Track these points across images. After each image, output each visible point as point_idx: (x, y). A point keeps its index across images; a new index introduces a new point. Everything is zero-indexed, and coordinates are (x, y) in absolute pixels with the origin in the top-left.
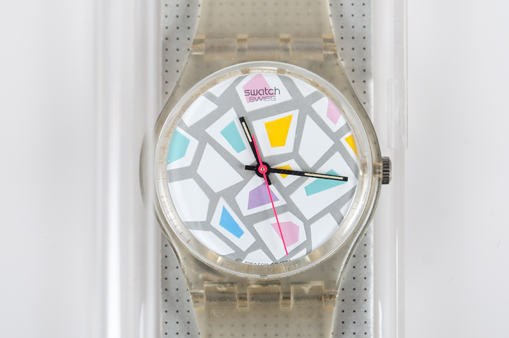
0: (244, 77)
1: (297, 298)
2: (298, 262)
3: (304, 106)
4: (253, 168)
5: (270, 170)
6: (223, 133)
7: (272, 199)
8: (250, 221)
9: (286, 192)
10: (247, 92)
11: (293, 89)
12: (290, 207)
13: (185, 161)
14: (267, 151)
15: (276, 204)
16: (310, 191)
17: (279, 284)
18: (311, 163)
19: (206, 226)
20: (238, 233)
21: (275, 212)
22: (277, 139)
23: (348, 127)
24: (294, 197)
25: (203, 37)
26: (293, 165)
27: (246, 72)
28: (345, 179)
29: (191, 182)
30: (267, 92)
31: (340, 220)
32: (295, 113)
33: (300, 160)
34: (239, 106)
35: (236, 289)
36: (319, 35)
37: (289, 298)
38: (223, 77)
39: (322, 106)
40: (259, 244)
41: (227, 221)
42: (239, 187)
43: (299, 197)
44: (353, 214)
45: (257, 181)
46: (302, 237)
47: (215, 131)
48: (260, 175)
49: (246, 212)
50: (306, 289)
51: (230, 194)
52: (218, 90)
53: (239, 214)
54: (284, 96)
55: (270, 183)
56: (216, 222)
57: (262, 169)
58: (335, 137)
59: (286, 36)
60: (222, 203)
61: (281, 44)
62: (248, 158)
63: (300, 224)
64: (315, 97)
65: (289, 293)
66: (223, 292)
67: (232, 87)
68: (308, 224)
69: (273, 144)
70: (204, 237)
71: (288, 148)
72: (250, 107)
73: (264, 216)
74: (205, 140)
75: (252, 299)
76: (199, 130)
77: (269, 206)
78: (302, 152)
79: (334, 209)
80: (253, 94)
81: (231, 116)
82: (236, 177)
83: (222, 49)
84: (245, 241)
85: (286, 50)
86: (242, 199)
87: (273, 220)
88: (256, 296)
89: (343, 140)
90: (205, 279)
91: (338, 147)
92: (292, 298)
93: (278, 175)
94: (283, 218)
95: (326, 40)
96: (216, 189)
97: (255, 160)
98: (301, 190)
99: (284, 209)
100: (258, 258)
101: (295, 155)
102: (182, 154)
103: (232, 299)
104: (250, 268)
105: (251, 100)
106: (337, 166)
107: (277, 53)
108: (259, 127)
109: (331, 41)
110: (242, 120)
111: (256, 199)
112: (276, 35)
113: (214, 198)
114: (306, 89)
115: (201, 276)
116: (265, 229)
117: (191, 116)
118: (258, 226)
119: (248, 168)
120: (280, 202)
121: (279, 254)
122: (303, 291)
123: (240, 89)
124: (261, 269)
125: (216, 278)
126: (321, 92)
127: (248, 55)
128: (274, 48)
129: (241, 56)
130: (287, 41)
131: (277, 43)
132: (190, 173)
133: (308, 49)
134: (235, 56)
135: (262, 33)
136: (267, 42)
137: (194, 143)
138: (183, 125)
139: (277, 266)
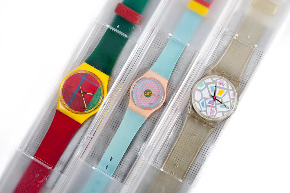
1: (207, 125)
2: (211, 118)
3: (228, 91)
4: (213, 97)
5: (216, 99)
6: (211, 87)
7: (213, 104)
8: (207, 106)
9: (216, 104)
10: (219, 82)
11: (228, 86)
12: (215, 107)
13: (201, 89)
14: (217, 95)
15: (213, 105)
16: (220, 106)
17: (205, 120)
18: (224, 102)
19: (198, 102)
20: (203, 107)
21: (212, 107)
22: (220, 94)
23: (234, 99)
24: (217, 106)
25: (216, 68)
26: (220, 100)
27: (221, 78)
28: (228, 108)
29: (200, 93)
30: (223, 84)
31: (223, 115)
32: (226, 91)
33: (222, 100)
34: (216, 84)
35: (197, 117)
36: (238, 79)
38: (216, 77)
39: (231, 92)
40: (206, 111)
41: (202, 103)
42: (208, 99)
43: (218, 107)
44: (226, 115)
45: (212, 99)
46: (214, 114)
47: (209, 86)
48: (213, 99)
49: (207, 104)
50: (210, 124)
51: (206, 99)
52: (214, 79)
53: (206, 103)
54: (225, 87)
55: (214, 101)
56: (200, 102)
57: (214, 98)
58: (231, 99)
59: (231, 76)
60: (203, 100)
62: (213, 95)
63: (216, 111)
64: (230, 90)
65: (206, 123)
66: (194, 116)
67: (217, 80)
70: (197, 104)
71: (221, 97)
72: (218, 85)
73: (209, 106)
74: (207, 86)
75: (199, 120)
76: (207, 84)
77: (212, 105)
79: (223, 112)
80: (220, 83)
81: (214, 85)
82: (209, 97)
83: (219, 72)
84: (204, 109)
85: (230, 79)
86: (208, 101)
87: (211, 108)
88: (200, 120)
89: (232, 101)
90: (192, 112)
91: (230, 101)
94: (213, 108)
95: (238, 81)
96: (204, 97)
98: (219, 105)
99: (214, 107)
100: (204, 113)
101: (221, 98)
102: (201, 87)
103: (195, 118)
104: (202, 114)
105: (219, 84)
106: (228, 104)
107: (228, 78)
108: (218, 90)
109: (239, 82)
110: (216, 87)
111: (210, 102)
112: (230, 75)
113: (202, 98)
114: (230, 88)
115: (192, 111)
116: (209, 109)
117: (207, 81)
119: (212, 96)
120: (214, 105)
121: (209, 115)
123: (218, 81)
124: (204, 115)
125: (194, 113)
126: (233, 90)
127: (223, 76)
128: (228, 77)
129: (222, 75)
130: (231, 77)
131: (229, 76)
132: (201, 91)
133: (235, 81)
134: (220, 74)
135: (227, 73)
136: (228, 75)
137: (204, 86)
138: (204, 82)
139: (207, 117)
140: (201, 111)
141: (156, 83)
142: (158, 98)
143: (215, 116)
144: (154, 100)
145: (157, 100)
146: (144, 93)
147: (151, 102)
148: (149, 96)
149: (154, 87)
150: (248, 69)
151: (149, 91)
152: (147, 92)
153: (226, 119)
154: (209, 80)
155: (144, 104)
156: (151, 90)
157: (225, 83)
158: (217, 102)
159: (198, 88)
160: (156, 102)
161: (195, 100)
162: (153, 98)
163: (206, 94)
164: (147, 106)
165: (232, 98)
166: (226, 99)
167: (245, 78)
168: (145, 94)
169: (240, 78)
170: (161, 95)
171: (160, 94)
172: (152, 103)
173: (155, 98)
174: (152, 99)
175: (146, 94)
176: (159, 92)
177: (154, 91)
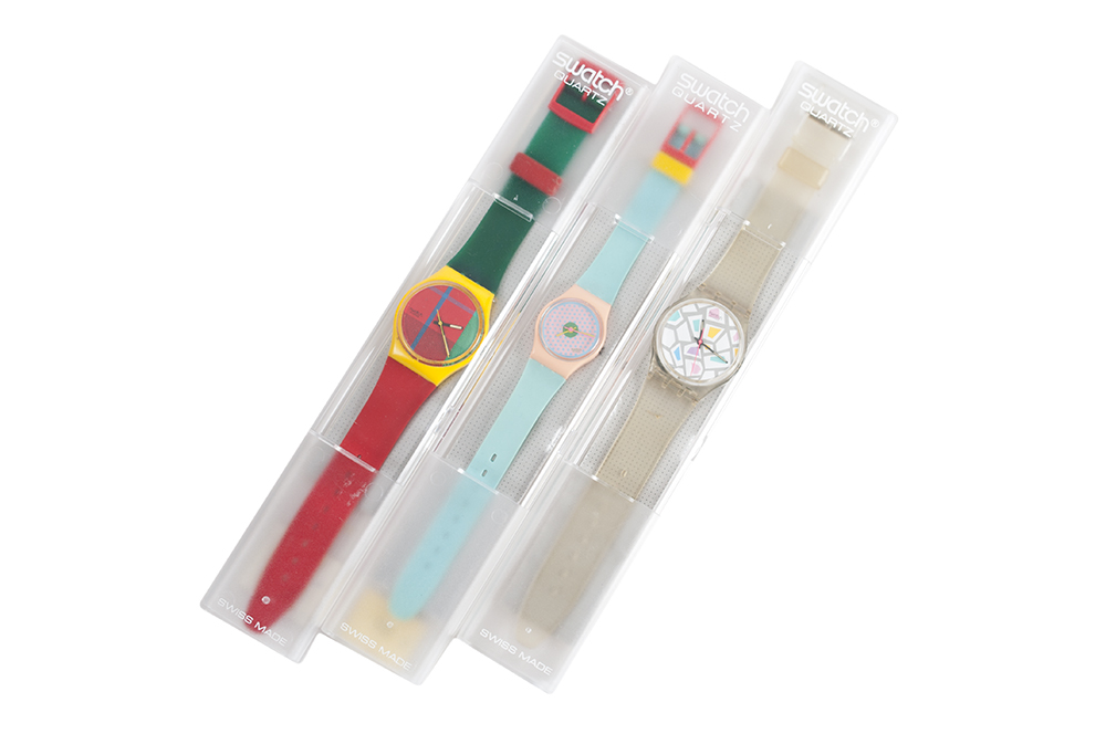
0: (712, 306)
1: (685, 394)
2: (692, 381)
3: (727, 329)
4: (697, 340)
5: (703, 344)
6: (694, 322)
7: (697, 354)
8: (685, 357)
9: (704, 355)
10: (710, 312)
11: (727, 321)
12: (702, 361)
13: (675, 323)
14: (704, 337)
15: (697, 357)
16: (712, 359)
17: (682, 385)
18: (718, 350)
19: (669, 350)
20: (678, 359)
21: (695, 359)
22: (711, 335)
23: (738, 345)
24: (705, 358)
25: (705, 284)
26: (712, 347)
27: (714, 305)
28: (727, 363)
29: (672, 332)
30: (717, 316)
31: (716, 376)
32: (723, 330)
33: (715, 347)
34: (705, 316)
35: (665, 378)
36: (747, 309)
37: (682, 392)
38: (704, 302)
39: (733, 333)
40: (683, 367)
41: (677, 352)
42: (688, 343)
43: (707, 359)
44: (722, 376)
45: (695, 345)
46: (700, 374)
47: (691, 319)
48: (698, 343)
49: (685, 353)
50: (690, 393)
51: (684, 344)
52: (700, 306)
53: (683, 352)
54: (722, 321)
55: (700, 348)
56: (673, 350)
57: (700, 342)
58: (732, 346)
59: (735, 301)
60: (679, 345)
61: (732, 303)
62: (698, 337)
63: (702, 368)
64: (732, 328)
65: (683, 390)
66: (661, 376)
67: (706, 308)
68: (704, 370)
69: (709, 336)
70: (666, 353)
71: (713, 340)
72: (708, 318)
73: (690, 358)
74: (686, 319)
75: (669, 385)
76: (686, 316)
77: (695, 356)
79: (716, 370)
80: (712, 314)
81: (700, 317)
82: (690, 340)
83: (710, 293)
84: (679, 363)
85: (732, 306)
86: (687, 348)
87: (693, 361)
88: (671, 384)
89: (734, 349)
90: (656, 367)
91: (730, 350)
93: (704, 347)
94: (697, 363)
95: (748, 312)
96: (680, 339)
98: (709, 357)
99: (699, 360)
100: (681, 371)
101: (714, 344)
102: (674, 320)
103: (663, 380)
104: (676, 372)
105: (710, 316)
106: (727, 356)
107: (728, 305)
108: (707, 326)
109: (750, 313)
110: (703, 321)
111: (691, 351)
112: (732, 299)
113: (677, 342)
114: (731, 324)
116: (689, 363)
117: (686, 309)
118: (686, 361)
119: (695, 338)
120: (699, 357)
121: (688, 375)
122: (688, 392)
123: (708, 310)
124: (679, 375)
125: (661, 370)
126: (736, 328)
127: (718, 300)
128: (728, 303)
129: (715, 299)
130: (734, 303)
131: (731, 301)
132: (674, 328)
133: (741, 311)
134: (713, 297)
135: (727, 295)
136: (727, 299)
137: (681, 319)
138: (681, 311)
139: (685, 378)
140: (673, 367)
141: (588, 310)
142: (591, 339)
143: (700, 377)
144: (583, 343)
145: (588, 343)
146: (564, 328)
147: (576, 346)
149: (582, 318)
150: (766, 289)
151: (573, 325)
153: (720, 385)
154: (690, 308)
155: (563, 349)
157: (722, 313)
158: (706, 351)
159: (669, 322)
160: (586, 347)
161: (661, 345)
162: (580, 338)
163: (684, 334)
164: (569, 354)
165: (733, 343)
166: (722, 345)
167: (761, 306)
168: (565, 330)
169: (752, 306)
170: (596, 334)
171: (595, 332)
172: (579, 348)
173: (585, 339)
174: (577, 341)
176: (593, 328)
177: (584, 325)
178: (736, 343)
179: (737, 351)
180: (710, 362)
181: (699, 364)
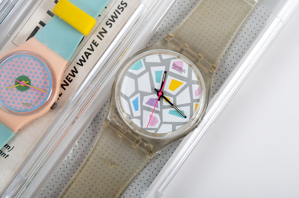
0: (176, 59)
2: (148, 133)
3: (189, 83)
4: (157, 91)
5: (163, 96)
6: (156, 72)
7: (156, 106)
8: (143, 108)
9: (163, 107)
10: (174, 64)
11: (190, 74)
12: (160, 113)
13: (136, 72)
14: (166, 89)
15: (156, 109)
16: (170, 112)
17: (138, 136)
18: (178, 103)
19: (127, 98)
20: (136, 109)
21: (153, 111)
22: (172, 88)
23: (198, 100)
24: (164, 111)
25: (173, 36)
26: (171, 100)
27: (179, 57)
28: (185, 117)
29: (133, 81)
30: (180, 69)
31: (174, 130)
32: (185, 83)
33: (175, 100)
34: (168, 67)
35: (122, 127)
37: (137, 143)
38: (169, 53)
39: (195, 87)
40: (141, 118)
41: (135, 102)
42: (148, 94)
43: (166, 112)
44: (180, 130)
45: (155, 96)
46: (157, 126)
47: (154, 69)
48: (158, 95)
49: (144, 104)
50: (146, 145)
51: (143, 94)
52: (165, 57)
53: (142, 102)
54: (185, 75)
55: (159, 100)
56: (131, 100)
57: (160, 94)
58: (193, 100)
59: (201, 55)
60: (138, 95)
61: (197, 57)
63: (159, 121)
64: (194, 82)
65: (139, 142)
66: (117, 126)
67: (169, 60)
68: (162, 123)
69: (170, 88)
71: (174, 93)
72: (171, 70)
73: (149, 109)
74: (148, 70)
75: (125, 135)
76: (149, 66)
77: (153, 107)
78: (177, 98)
79: (174, 124)
80: (175, 66)
81: (163, 69)
82: (150, 91)
83: (177, 44)
84: (137, 113)
85: (198, 60)
86: (146, 99)
87: (151, 113)
88: (127, 134)
89: (194, 104)
90: (114, 117)
91: (191, 105)
92: (139, 144)
93: (164, 100)
94: (154, 115)
95: (213, 67)
96: (140, 89)
97: (160, 89)
98: (168, 110)
99: (157, 112)
100: (137, 122)
101: (174, 97)
102: (136, 69)
103: (119, 130)
104: (132, 123)
105: (173, 68)
106: (186, 110)
107: (193, 59)
108: (169, 79)
109: (215, 68)
110: (165, 72)
111: (150, 102)
112: (197, 53)
113: (137, 91)
114: (194, 78)
115: (113, 115)
116: (147, 115)
117: (149, 59)
118: (144, 111)
119: (155, 89)
120: (158, 109)
121: (145, 126)
122: (144, 145)
123: (172, 62)
124: (136, 126)
125: (118, 119)
126: (199, 82)
127: (184, 52)
128: (194, 57)
129: (181, 51)
130: (200, 57)
131: (196, 55)
132: (135, 77)
133: (205, 65)
134: (179, 49)
135: (194, 49)
136: (193, 53)
137: (143, 68)
138: (144, 60)
139: (141, 130)
140: (131, 116)
141: (42, 65)
142: (42, 94)
143: (157, 130)
144: (34, 98)
145: (39, 98)
146: (16, 81)
147: (26, 100)
148: (25, 88)
149: (36, 73)
150: (235, 45)
151: (26, 79)
152: (20, 81)
153: (178, 139)
154: (154, 58)
155: (14, 103)
156: (30, 78)
157: (185, 67)
158: (165, 103)
159: (130, 70)
160: (36, 102)
161: (120, 94)
162: (32, 93)
163: (145, 85)
164: (18, 108)
165: (195, 97)
166: (183, 99)
167: (228, 61)
168: (17, 83)
169: (219, 61)
170: (48, 90)
171: (47, 87)
172: (29, 103)
173: (37, 94)
174: (29, 96)
175: (19, 83)
176: (45, 83)
177: (37, 80)
178: (197, 98)
179: (197, 105)
180: (168, 115)
181: (157, 116)
